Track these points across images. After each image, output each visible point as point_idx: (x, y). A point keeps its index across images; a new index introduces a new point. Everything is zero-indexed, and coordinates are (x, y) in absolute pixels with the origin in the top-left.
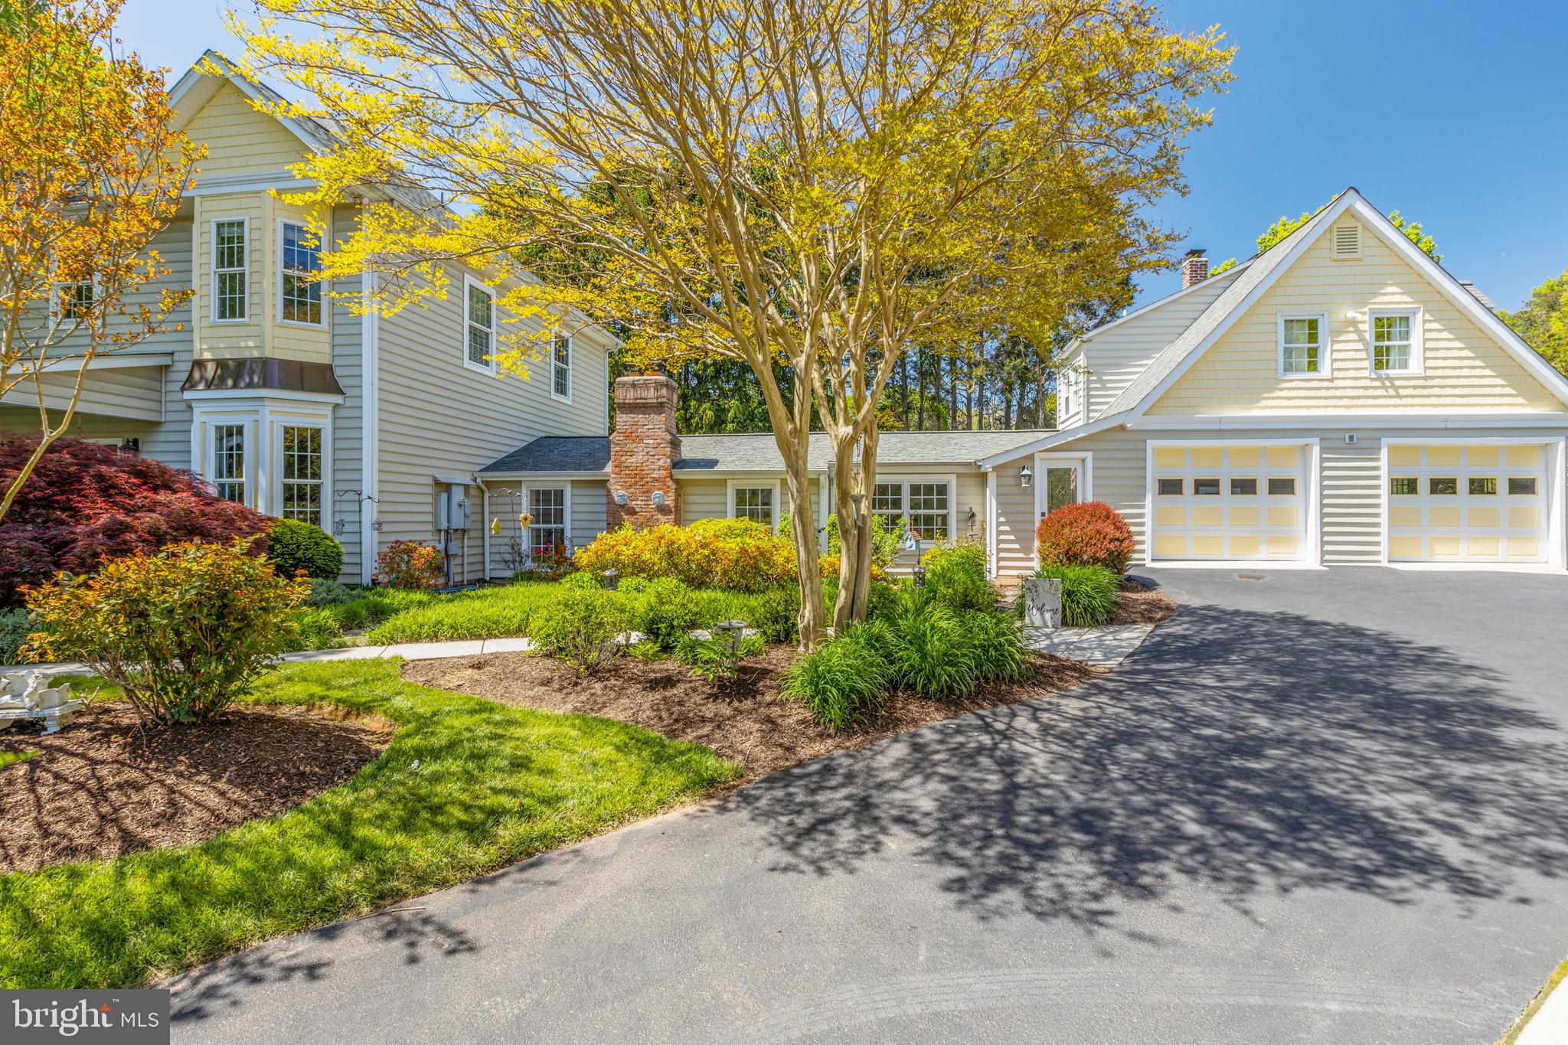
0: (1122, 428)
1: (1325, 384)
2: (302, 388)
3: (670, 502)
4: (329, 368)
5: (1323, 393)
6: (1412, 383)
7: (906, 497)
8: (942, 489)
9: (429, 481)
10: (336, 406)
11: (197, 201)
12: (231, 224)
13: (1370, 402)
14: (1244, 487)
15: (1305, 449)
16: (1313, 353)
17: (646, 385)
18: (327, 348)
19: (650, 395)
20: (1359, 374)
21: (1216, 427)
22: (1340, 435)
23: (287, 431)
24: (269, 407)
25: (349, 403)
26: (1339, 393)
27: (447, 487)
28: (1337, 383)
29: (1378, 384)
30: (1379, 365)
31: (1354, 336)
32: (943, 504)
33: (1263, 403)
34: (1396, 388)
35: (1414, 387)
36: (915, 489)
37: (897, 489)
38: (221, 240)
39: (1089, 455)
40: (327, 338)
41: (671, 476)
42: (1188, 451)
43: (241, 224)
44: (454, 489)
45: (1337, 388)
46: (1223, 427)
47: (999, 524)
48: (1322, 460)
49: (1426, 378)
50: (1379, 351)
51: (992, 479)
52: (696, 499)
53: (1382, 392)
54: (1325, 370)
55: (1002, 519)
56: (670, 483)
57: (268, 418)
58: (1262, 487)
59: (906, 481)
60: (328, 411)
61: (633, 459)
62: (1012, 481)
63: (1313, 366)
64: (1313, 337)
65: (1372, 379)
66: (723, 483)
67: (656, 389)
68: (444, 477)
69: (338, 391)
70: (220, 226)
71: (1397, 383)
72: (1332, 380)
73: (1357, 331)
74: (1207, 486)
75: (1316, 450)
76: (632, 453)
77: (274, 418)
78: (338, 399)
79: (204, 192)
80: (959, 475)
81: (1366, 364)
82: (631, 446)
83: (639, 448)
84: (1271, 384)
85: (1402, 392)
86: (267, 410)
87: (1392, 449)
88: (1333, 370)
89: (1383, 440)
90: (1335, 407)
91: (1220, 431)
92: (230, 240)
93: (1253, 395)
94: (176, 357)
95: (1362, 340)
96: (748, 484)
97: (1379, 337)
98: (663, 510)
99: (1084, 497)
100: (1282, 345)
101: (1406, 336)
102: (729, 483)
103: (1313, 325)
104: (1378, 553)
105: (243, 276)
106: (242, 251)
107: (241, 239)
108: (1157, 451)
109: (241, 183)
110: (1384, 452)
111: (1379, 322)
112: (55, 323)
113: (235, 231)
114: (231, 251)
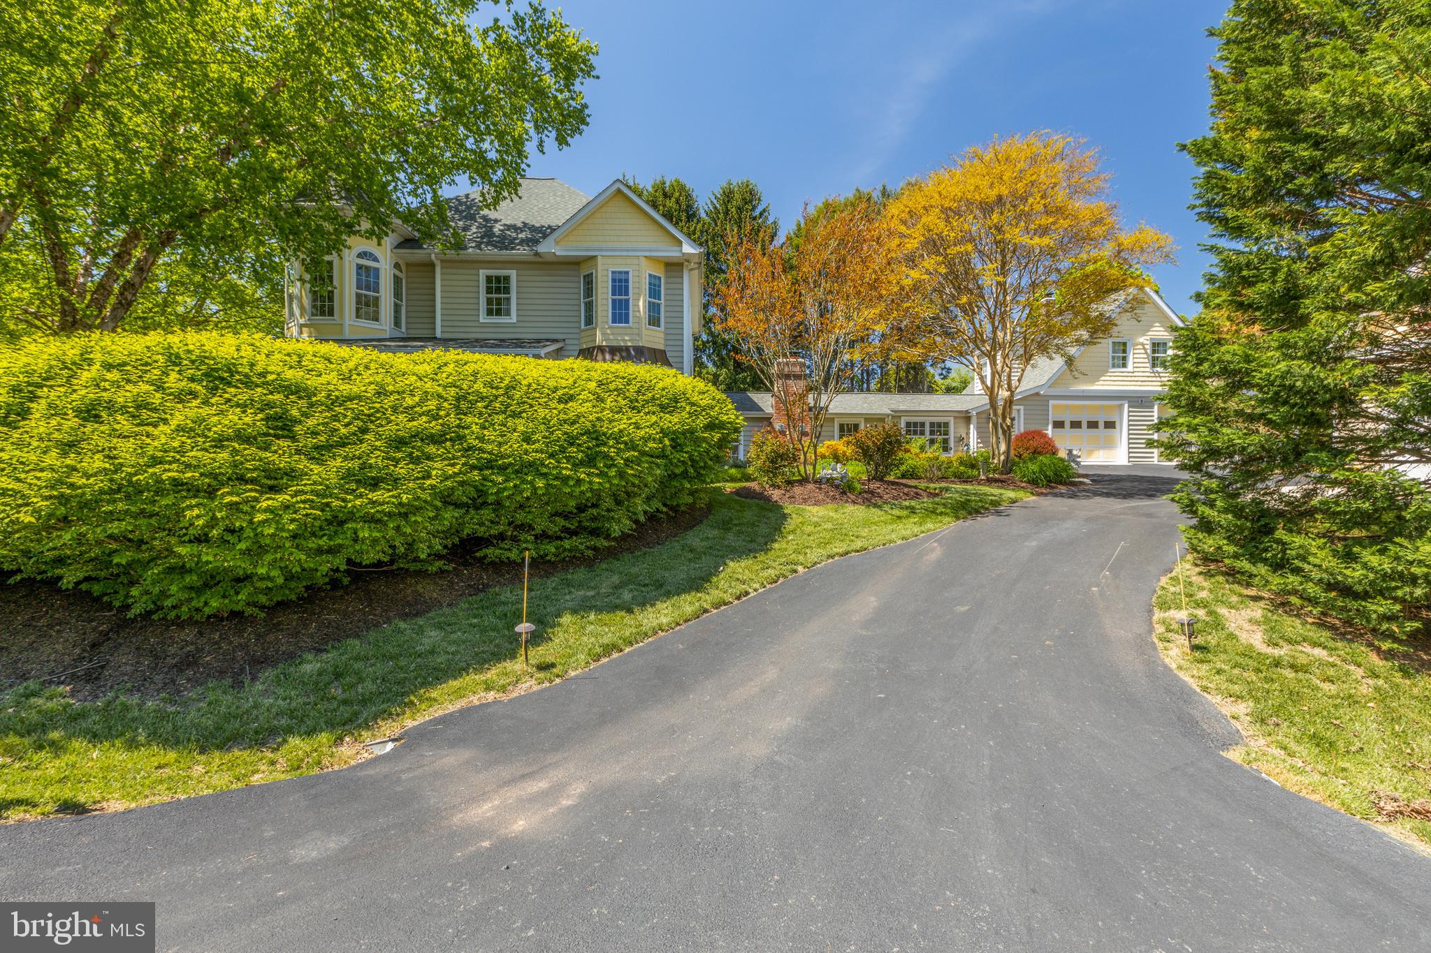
0: (1037, 394)
1: (1130, 374)
4: (664, 352)
5: (1129, 379)
6: (1168, 375)
7: (927, 429)
8: (946, 425)
11: (599, 258)
12: (620, 272)
13: (1148, 383)
14: (1093, 425)
15: (1121, 406)
16: (1124, 358)
18: (664, 341)
20: (1145, 370)
21: (1079, 394)
22: (1137, 399)
26: (1136, 379)
28: (1135, 374)
29: (1152, 375)
30: (1154, 365)
31: (1143, 351)
32: (946, 433)
33: (1101, 383)
34: (1161, 377)
36: (932, 425)
37: (923, 425)
38: (614, 280)
39: (1022, 407)
40: (662, 335)
42: (1068, 406)
43: (627, 273)
45: (1135, 376)
46: (1082, 394)
47: (978, 443)
48: (1129, 412)
50: (1154, 359)
51: (974, 420)
53: (1155, 379)
54: (1130, 367)
55: (979, 440)
58: (1101, 425)
59: (928, 420)
62: (984, 421)
63: (1124, 365)
64: (1124, 351)
65: (1149, 372)
69: (671, 365)
70: (613, 272)
71: (1162, 375)
72: (1133, 372)
73: (1144, 349)
74: (1076, 425)
75: (1126, 405)
76: (785, 402)
79: (604, 253)
80: (955, 417)
81: (1148, 365)
82: (785, 398)
83: (790, 399)
84: (1104, 372)
85: (1163, 379)
87: (1160, 407)
88: (1133, 367)
89: (1155, 402)
90: (1134, 385)
91: (1080, 396)
92: (620, 281)
93: (1096, 378)
94: (567, 342)
95: (1146, 353)
96: (846, 421)
97: (1154, 351)
99: (1019, 429)
100: (1111, 354)
101: (1165, 351)
102: (834, 419)
103: (1125, 344)
104: (1152, 457)
105: (627, 301)
106: (627, 287)
107: (627, 281)
108: (1054, 406)
109: (627, 251)
110: (1156, 407)
111: (1154, 344)
112: (483, 318)
113: (623, 277)
114: (620, 287)
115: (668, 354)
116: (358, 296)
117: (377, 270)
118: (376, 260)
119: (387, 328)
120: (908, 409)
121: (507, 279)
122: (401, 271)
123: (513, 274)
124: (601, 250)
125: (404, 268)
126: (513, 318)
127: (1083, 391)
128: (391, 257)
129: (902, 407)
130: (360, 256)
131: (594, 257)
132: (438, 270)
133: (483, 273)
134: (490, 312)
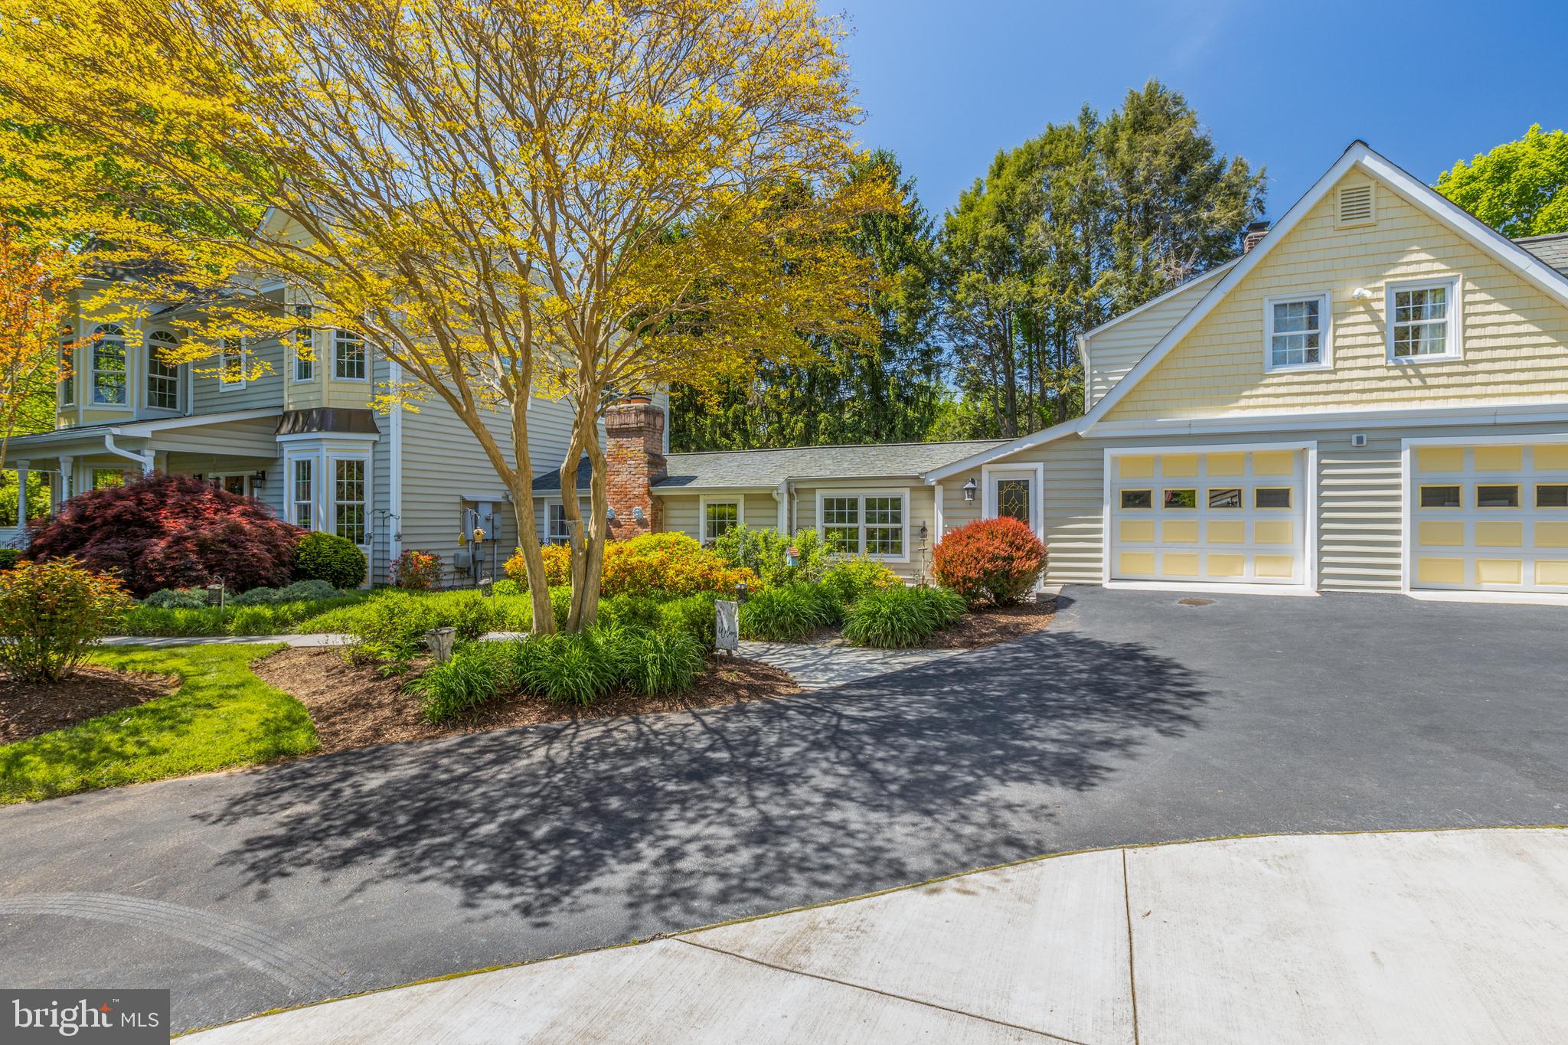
0: (1075, 437)
1: (1325, 377)
2: (348, 430)
3: (647, 516)
4: (370, 412)
5: (1323, 387)
6: (1446, 369)
7: (862, 510)
9: (458, 500)
10: (375, 442)
11: (286, 291)
13: (1387, 395)
14: (1226, 499)
15: (1301, 454)
16: (1313, 341)
17: (628, 412)
18: (368, 397)
19: (632, 420)
20: (1371, 362)
21: (1186, 431)
22: (1345, 436)
23: (340, 464)
24: (325, 446)
25: (383, 440)
26: (1344, 386)
27: (475, 505)
28: (1340, 375)
29: (1398, 373)
30: (1401, 350)
31: (1366, 318)
32: (897, 519)
33: (1243, 402)
34: (1422, 377)
35: (1449, 375)
37: (854, 503)
39: (1040, 466)
40: (368, 389)
41: (649, 493)
42: (1157, 460)
44: (481, 506)
45: (1341, 381)
46: (1194, 431)
48: (1321, 467)
49: (1466, 363)
50: (1401, 333)
51: (939, 492)
52: (675, 513)
53: (1403, 383)
54: (1326, 362)
56: (648, 499)
57: (324, 454)
58: (1249, 499)
59: (862, 495)
60: (369, 447)
62: (957, 495)
63: (1313, 356)
64: (1313, 323)
65: (1389, 368)
66: (695, 499)
67: (636, 415)
68: (470, 496)
69: (375, 430)
71: (1423, 371)
72: (1335, 371)
73: (1370, 311)
74: (1178, 499)
75: (1313, 454)
77: (329, 454)
78: (375, 437)
79: (290, 284)
80: (913, 489)
81: (1382, 350)
84: (1254, 378)
85: (1430, 381)
86: (325, 448)
87: (1415, 452)
88: (1335, 360)
89: (1405, 442)
90: (1338, 403)
91: (1190, 436)
93: (1230, 393)
95: (1376, 321)
96: (718, 499)
97: (1402, 315)
98: (642, 523)
99: (1036, 510)
100: (1269, 332)
101: (1440, 311)
102: (702, 498)
103: (1313, 307)
104: (1397, 578)
108: (1115, 460)
110: (1406, 456)
111: (1402, 298)
115: (376, 416)
117: (121, 344)
118: (120, 333)
119: (134, 409)
120: (826, 475)
127: (1190, 424)
129: (814, 473)
130: (100, 330)
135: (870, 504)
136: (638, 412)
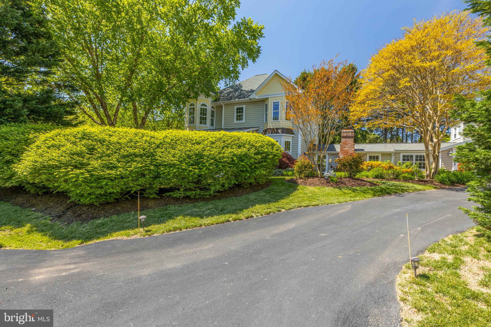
2: (288, 134)
4: (292, 129)
7: (414, 158)
8: (424, 156)
10: (293, 137)
11: (270, 98)
12: (276, 102)
17: (349, 132)
18: (291, 126)
19: (350, 134)
23: (286, 141)
24: (283, 137)
25: (296, 136)
32: (424, 160)
37: (412, 156)
38: (274, 105)
40: (291, 124)
41: (354, 153)
43: (278, 102)
47: (442, 165)
51: (440, 154)
55: (443, 164)
59: (414, 155)
60: (291, 138)
61: (345, 149)
62: (446, 155)
67: (351, 133)
69: (293, 134)
70: (274, 103)
76: (345, 147)
77: (284, 139)
78: (293, 136)
82: (345, 146)
83: (347, 146)
92: (276, 105)
94: (260, 128)
96: (372, 155)
102: (367, 154)
105: (278, 112)
106: (278, 107)
107: (278, 105)
109: (279, 94)
112: (235, 121)
113: (277, 104)
114: (276, 107)
116: (201, 117)
117: (206, 109)
118: (206, 106)
119: (208, 126)
120: (404, 149)
121: (242, 108)
122: (214, 109)
123: (244, 106)
124: (270, 95)
125: (215, 108)
126: (244, 121)
128: (211, 105)
129: (401, 149)
130: (201, 105)
131: (268, 98)
132: (223, 107)
133: (236, 107)
134: (237, 119)
135: (417, 156)
136: (352, 132)
